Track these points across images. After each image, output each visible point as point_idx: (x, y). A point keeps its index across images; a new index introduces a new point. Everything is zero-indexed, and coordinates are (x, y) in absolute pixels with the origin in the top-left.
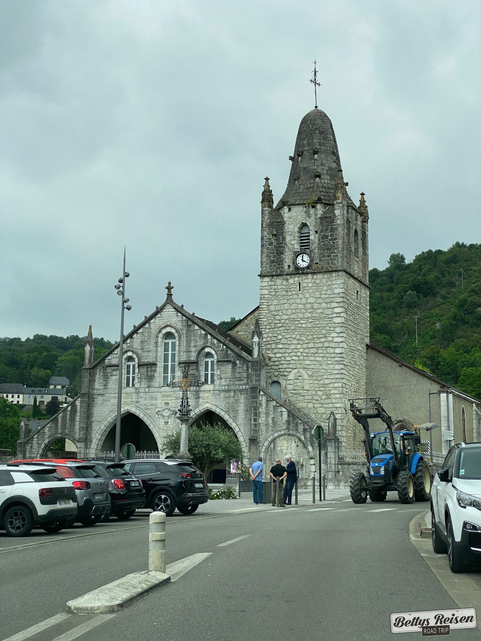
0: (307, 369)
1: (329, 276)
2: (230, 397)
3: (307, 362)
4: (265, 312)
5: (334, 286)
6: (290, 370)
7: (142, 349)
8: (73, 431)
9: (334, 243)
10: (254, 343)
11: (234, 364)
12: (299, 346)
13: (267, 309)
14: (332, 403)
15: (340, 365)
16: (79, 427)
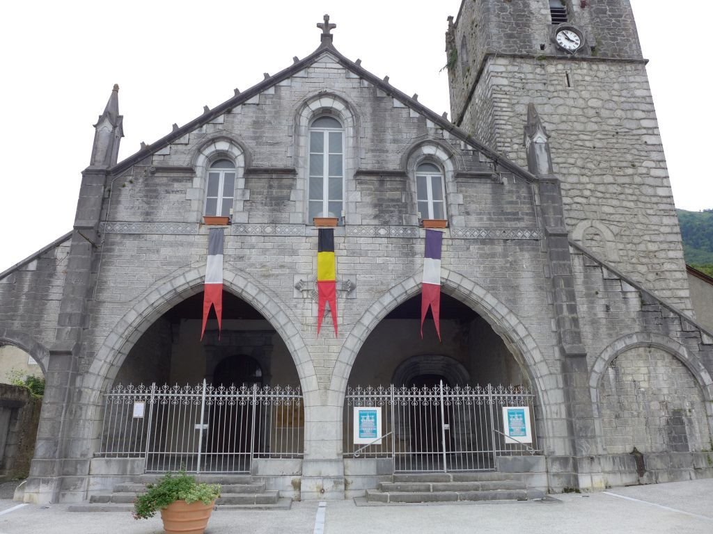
0: (607, 222)
1: (620, 68)
2: (493, 255)
3: (607, 209)
4: (507, 114)
5: (632, 85)
6: (574, 222)
7: (257, 138)
8: (38, 325)
9: (619, 21)
10: (537, 146)
11: (497, 184)
12: (585, 179)
13: (509, 110)
14: (671, 289)
15: (672, 217)
16: (60, 315)
